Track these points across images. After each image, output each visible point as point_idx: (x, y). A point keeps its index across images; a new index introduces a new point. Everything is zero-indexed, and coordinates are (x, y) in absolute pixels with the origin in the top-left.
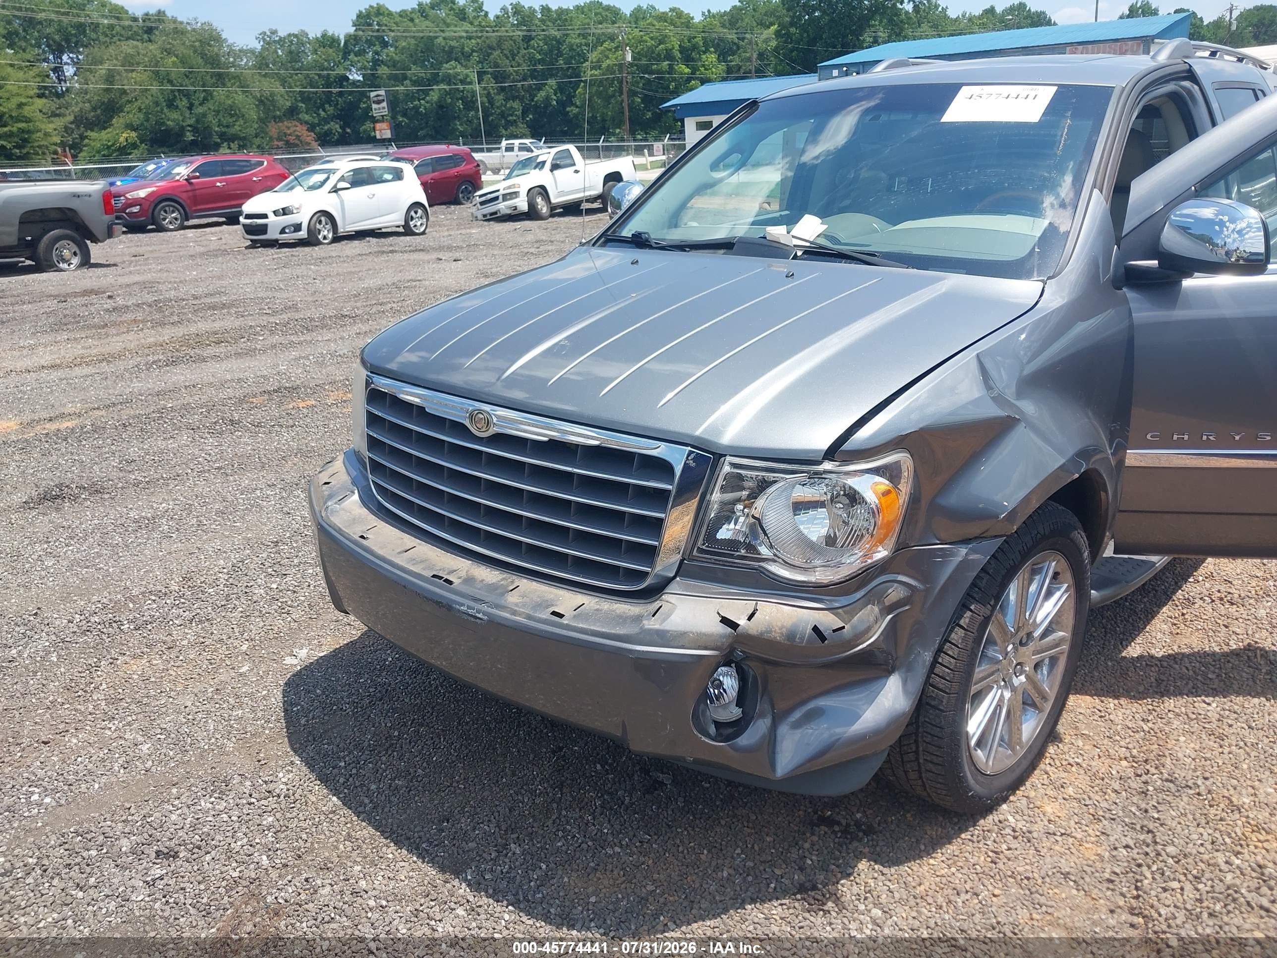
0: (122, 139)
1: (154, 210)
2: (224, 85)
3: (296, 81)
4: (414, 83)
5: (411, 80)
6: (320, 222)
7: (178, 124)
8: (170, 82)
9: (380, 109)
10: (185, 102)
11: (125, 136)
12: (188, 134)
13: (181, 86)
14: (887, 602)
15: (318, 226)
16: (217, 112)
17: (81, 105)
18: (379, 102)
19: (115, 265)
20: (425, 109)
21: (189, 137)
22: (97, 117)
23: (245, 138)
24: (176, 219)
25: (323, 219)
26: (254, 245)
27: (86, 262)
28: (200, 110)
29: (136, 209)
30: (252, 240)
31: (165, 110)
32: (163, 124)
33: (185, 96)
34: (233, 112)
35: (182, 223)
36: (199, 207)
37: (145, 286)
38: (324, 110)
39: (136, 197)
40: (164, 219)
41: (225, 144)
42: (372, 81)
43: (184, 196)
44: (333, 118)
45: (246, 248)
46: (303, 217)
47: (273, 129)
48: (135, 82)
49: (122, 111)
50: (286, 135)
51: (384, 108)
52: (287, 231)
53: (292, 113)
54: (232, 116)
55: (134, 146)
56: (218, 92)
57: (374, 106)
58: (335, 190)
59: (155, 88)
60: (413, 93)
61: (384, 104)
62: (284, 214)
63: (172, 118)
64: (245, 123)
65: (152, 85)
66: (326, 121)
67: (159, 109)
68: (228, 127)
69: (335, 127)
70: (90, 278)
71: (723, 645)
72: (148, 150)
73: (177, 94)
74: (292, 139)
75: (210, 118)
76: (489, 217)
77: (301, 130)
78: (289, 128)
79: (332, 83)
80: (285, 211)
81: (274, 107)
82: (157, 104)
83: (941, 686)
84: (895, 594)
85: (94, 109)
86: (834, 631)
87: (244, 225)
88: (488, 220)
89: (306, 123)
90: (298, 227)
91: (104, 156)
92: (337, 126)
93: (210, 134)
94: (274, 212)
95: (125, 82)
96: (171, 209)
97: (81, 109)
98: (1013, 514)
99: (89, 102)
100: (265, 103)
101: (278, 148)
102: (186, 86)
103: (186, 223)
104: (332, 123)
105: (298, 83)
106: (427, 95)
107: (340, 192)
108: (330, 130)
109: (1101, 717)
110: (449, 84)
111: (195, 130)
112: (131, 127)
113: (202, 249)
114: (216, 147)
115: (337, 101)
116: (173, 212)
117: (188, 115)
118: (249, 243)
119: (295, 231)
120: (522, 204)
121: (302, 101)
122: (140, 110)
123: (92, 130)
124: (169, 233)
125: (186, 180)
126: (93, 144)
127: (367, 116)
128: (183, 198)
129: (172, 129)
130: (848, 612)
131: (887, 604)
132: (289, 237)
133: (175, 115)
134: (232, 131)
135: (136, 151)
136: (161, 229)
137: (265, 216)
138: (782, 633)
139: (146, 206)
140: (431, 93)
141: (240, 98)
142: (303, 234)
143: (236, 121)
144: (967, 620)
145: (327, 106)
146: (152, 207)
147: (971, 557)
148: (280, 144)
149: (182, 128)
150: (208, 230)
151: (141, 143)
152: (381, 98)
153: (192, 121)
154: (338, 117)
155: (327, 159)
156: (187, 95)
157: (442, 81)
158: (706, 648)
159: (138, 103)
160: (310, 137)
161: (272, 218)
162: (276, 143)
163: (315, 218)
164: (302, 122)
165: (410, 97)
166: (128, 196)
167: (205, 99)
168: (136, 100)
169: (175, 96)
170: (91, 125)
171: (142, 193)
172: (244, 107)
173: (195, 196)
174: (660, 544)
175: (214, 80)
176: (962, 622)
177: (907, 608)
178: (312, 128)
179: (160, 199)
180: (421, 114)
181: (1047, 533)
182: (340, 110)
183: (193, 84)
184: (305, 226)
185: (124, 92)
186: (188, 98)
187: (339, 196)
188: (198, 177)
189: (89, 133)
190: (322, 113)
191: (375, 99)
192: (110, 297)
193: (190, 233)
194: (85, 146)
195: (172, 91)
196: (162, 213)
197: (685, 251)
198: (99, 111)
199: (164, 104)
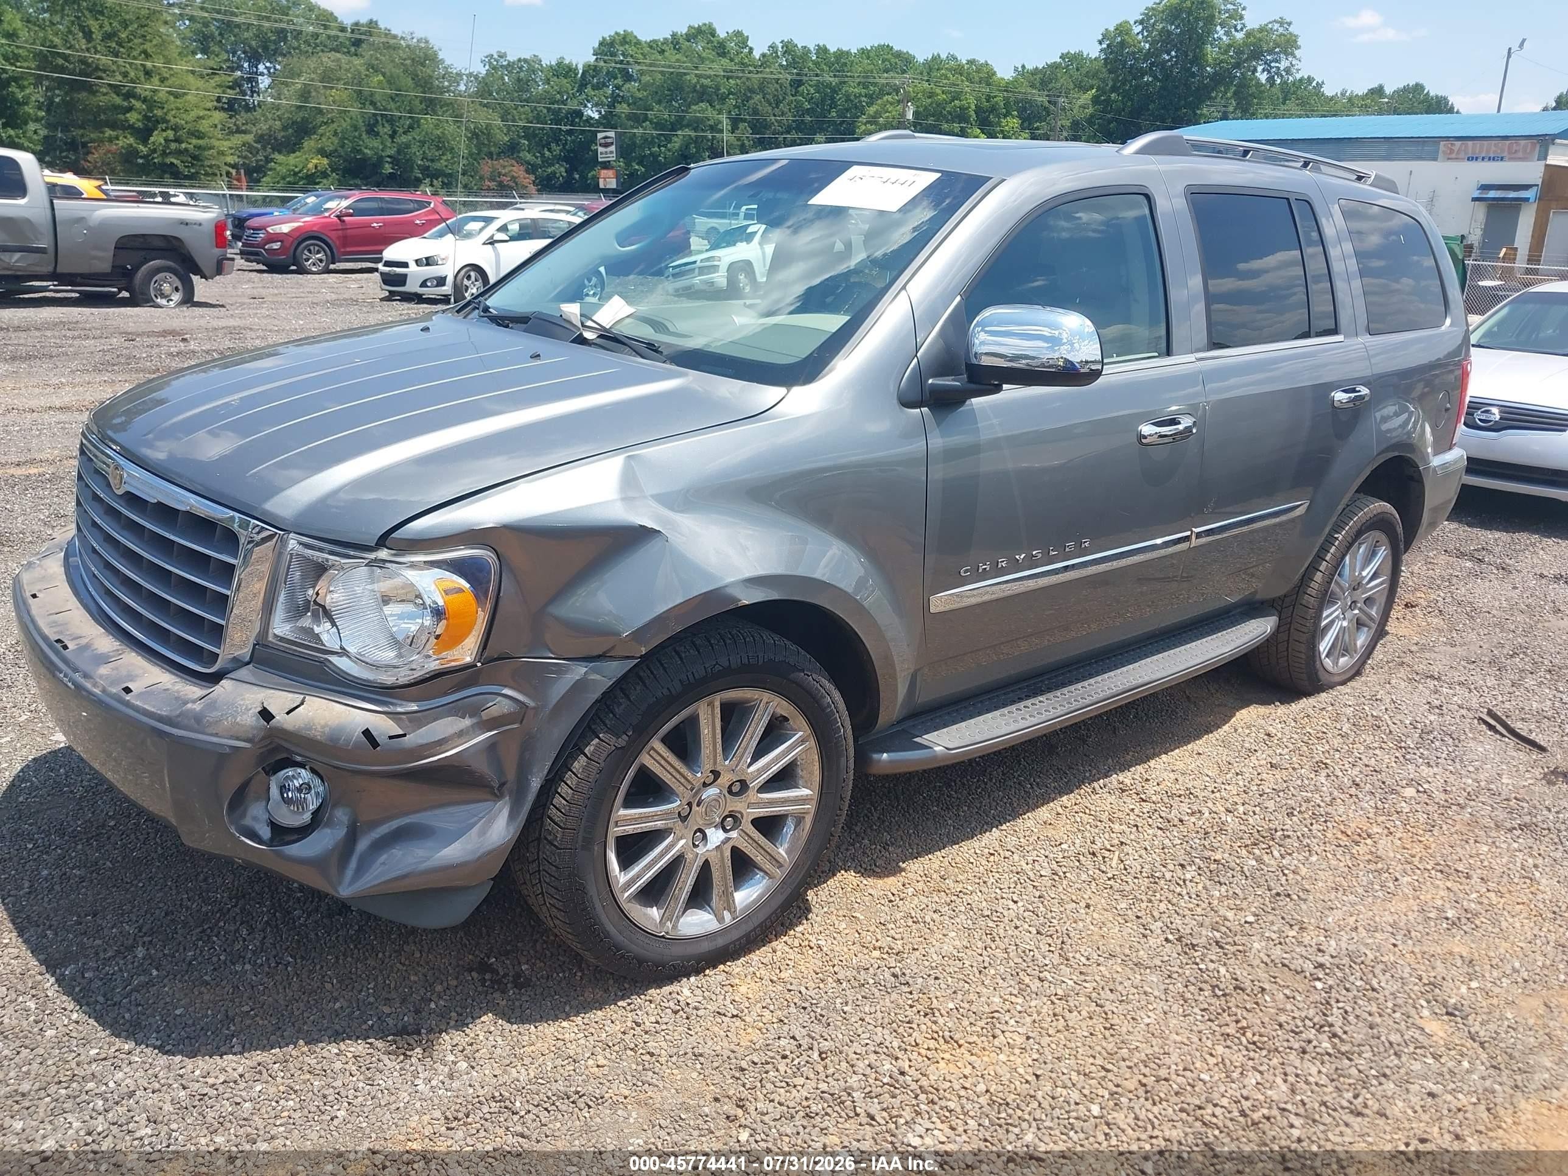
0: (310, 166)
1: (296, 249)
2: (435, 113)
3: (520, 113)
4: (658, 125)
5: (651, 122)
6: (469, 278)
7: (376, 154)
8: (373, 103)
9: (607, 153)
10: (387, 129)
11: (317, 162)
12: (387, 165)
13: (385, 110)
14: (485, 715)
15: (466, 282)
16: (423, 143)
17: (270, 122)
18: (606, 145)
19: (222, 306)
20: (665, 158)
21: (388, 169)
22: (287, 138)
23: (450, 175)
24: (321, 261)
25: (473, 274)
26: (390, 297)
27: (188, 300)
28: (404, 139)
29: (276, 246)
30: (390, 292)
31: (364, 136)
32: (359, 151)
33: (387, 121)
34: (441, 144)
35: (327, 265)
36: (348, 249)
37: (231, 331)
38: (549, 150)
39: (278, 231)
40: (307, 260)
41: (427, 181)
42: (608, 121)
43: (333, 234)
44: (558, 159)
45: (382, 300)
46: (448, 270)
47: (486, 167)
48: (334, 102)
49: (315, 133)
50: (500, 174)
51: (611, 152)
52: (429, 284)
53: (511, 149)
54: (438, 148)
55: (325, 175)
56: (426, 119)
57: (601, 149)
58: (492, 242)
59: (354, 110)
60: (653, 138)
61: (613, 148)
62: (428, 264)
63: (370, 147)
64: (453, 158)
65: (352, 106)
66: (548, 163)
67: (357, 134)
68: (432, 161)
69: (560, 170)
70: (187, 318)
71: (254, 736)
72: (339, 180)
73: (379, 119)
74: (506, 180)
75: (414, 149)
76: (681, 292)
77: (519, 171)
78: (504, 167)
79: (562, 120)
80: (429, 261)
81: (490, 141)
82: (356, 128)
83: (557, 819)
84: (499, 707)
85: (285, 128)
86: (391, 737)
87: (382, 274)
88: (679, 296)
89: (528, 163)
90: (441, 281)
91: (289, 183)
92: (563, 169)
93: (412, 168)
94: (417, 261)
95: (322, 99)
96: (317, 248)
97: (270, 127)
98: (639, 635)
99: (280, 119)
100: (479, 137)
101: (489, 189)
102: (390, 110)
103: (332, 267)
104: (557, 166)
105: (523, 116)
106: (670, 142)
107: (496, 245)
108: (554, 173)
109: (891, 901)
110: (695, 129)
111: (395, 161)
112: (322, 152)
113: (334, 296)
114: (416, 184)
115: (566, 140)
116: (318, 252)
117: (389, 145)
118: (387, 294)
119: (437, 286)
120: (720, 278)
121: (525, 137)
122: (336, 134)
123: (280, 152)
124: (309, 276)
125: (337, 216)
126: (279, 168)
127: (594, 162)
128: (333, 237)
129: (370, 158)
130: (416, 720)
131: (484, 718)
132: (430, 292)
133: (376, 143)
134: (437, 165)
135: (325, 181)
136: (302, 271)
137: (405, 265)
138: (323, 732)
139: (287, 244)
140: (675, 139)
141: (451, 128)
142: (447, 289)
143: (443, 154)
144: (592, 748)
145: (553, 145)
146: (295, 244)
147: (592, 677)
148: (492, 184)
149: (381, 159)
150: (353, 276)
151: (332, 171)
152: (609, 141)
153: (392, 152)
154: (566, 159)
155: (518, 206)
156: (391, 120)
157: (687, 126)
158: (238, 739)
159: (335, 125)
160: (527, 179)
161: (413, 267)
162: (487, 183)
163: (463, 273)
164: (520, 161)
165: (648, 142)
166: (269, 229)
167: (411, 127)
168: (333, 122)
169: (377, 121)
170: (279, 147)
171: (285, 228)
172: (455, 139)
173: (345, 237)
174: (227, 623)
175: (423, 106)
176: (586, 751)
177: (515, 726)
178: (531, 169)
179: (303, 237)
180: (659, 162)
181: (733, 666)
182: (568, 151)
183: (398, 109)
184: (450, 280)
185: (320, 111)
186: (392, 124)
187: (495, 249)
188: (351, 215)
189: (277, 156)
190: (547, 153)
191: (603, 141)
192: (184, 340)
193: (332, 278)
194: (270, 170)
195: (375, 115)
196: (306, 252)
197: (507, 326)
198: (290, 131)
199: (363, 129)
